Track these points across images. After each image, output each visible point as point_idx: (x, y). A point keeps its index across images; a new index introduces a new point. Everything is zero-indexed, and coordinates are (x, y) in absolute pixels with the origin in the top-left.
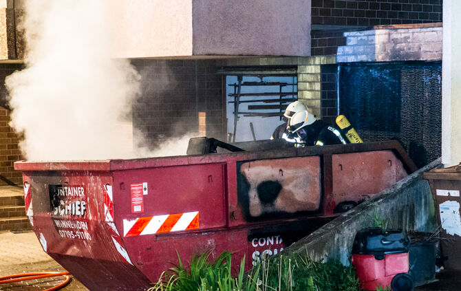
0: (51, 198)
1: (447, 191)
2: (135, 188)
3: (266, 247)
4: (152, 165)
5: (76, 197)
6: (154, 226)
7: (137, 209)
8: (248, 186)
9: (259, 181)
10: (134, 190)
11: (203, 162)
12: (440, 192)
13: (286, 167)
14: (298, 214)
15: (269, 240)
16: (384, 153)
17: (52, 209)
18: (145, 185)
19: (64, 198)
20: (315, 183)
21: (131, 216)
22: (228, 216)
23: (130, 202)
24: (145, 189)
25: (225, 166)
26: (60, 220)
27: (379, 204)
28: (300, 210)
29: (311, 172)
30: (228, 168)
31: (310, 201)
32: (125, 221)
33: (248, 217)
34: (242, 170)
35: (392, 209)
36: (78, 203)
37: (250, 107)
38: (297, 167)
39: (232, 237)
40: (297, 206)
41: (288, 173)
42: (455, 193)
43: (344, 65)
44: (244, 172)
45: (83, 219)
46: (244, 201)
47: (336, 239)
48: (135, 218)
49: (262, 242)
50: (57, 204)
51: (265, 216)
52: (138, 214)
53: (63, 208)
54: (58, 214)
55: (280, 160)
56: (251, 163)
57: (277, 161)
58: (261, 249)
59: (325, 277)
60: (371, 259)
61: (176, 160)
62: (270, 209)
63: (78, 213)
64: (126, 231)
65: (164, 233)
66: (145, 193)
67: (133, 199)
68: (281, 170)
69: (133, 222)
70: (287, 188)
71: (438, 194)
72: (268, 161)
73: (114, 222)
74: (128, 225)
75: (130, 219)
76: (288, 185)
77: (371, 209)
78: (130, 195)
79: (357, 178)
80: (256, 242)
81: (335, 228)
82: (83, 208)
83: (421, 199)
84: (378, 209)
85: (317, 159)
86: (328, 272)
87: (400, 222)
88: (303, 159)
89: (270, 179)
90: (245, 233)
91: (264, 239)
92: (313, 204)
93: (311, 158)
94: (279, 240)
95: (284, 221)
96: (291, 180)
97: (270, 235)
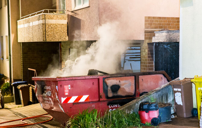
0: (42, 89)
1: (177, 89)
2: (66, 87)
3: (114, 108)
4: (72, 79)
5: (49, 90)
6: (72, 100)
7: (67, 94)
8: (107, 86)
9: (111, 85)
10: (66, 88)
11: (90, 78)
12: (175, 89)
13: (121, 80)
14: (126, 96)
15: (115, 105)
16: (159, 75)
17: (42, 94)
18: (69, 86)
19: (46, 90)
20: (133, 86)
21: (64, 96)
22: (100, 97)
23: (64, 91)
24: (69, 87)
25: (99, 79)
26: (45, 97)
27: (153, 93)
28: (127, 95)
29: (131, 82)
30: (100, 80)
31: (131, 92)
32: (62, 98)
33: (108, 97)
34: (105, 81)
35: (159, 95)
36: (49, 92)
37: (130, 58)
38: (126, 80)
39: (101, 104)
40: (126, 94)
41: (122, 82)
42: (180, 90)
43: (156, 43)
44: (106, 81)
45: (50, 97)
46: (106, 92)
47: (136, 105)
48: (66, 97)
49: (113, 106)
50: (44, 92)
51: (113, 97)
52: (67, 96)
53: (45, 93)
54: (44, 95)
55: (120, 78)
56: (109, 78)
57: (118, 78)
58: (112, 109)
59: (130, 118)
60: (144, 112)
61: (80, 77)
62: (115, 95)
63: (49, 95)
64: (62, 102)
65: (76, 102)
66: (70, 88)
67: (65, 91)
68: (120, 81)
69: (65, 99)
70: (122, 87)
71: (174, 90)
72: (115, 78)
73: (58, 98)
74: (63, 100)
75: (64, 97)
76: (122, 86)
77: (150, 95)
78: (64, 89)
79: (149, 84)
80: (110, 106)
81: (136, 102)
82: (51, 93)
83: (170, 91)
84: (153, 95)
85: (134, 77)
86: (131, 117)
87: (162, 100)
88: (128, 77)
89: (116, 84)
90: (106, 103)
91: (114, 105)
92: (132, 93)
93: (131, 77)
94: (119, 105)
95: (121, 99)
96: (124, 84)
97: (116, 104)
